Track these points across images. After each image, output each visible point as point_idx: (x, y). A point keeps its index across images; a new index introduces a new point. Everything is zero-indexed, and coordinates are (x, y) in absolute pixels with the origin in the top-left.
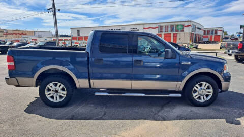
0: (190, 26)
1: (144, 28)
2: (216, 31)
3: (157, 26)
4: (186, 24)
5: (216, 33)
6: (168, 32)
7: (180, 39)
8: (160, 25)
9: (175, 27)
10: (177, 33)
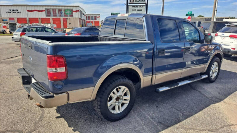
0: (78, 11)
1: (27, 11)
2: (96, 17)
3: (43, 8)
4: (74, 9)
5: (95, 19)
6: (56, 16)
7: (70, 24)
8: (47, 7)
9: (63, 11)
10: (66, 17)
